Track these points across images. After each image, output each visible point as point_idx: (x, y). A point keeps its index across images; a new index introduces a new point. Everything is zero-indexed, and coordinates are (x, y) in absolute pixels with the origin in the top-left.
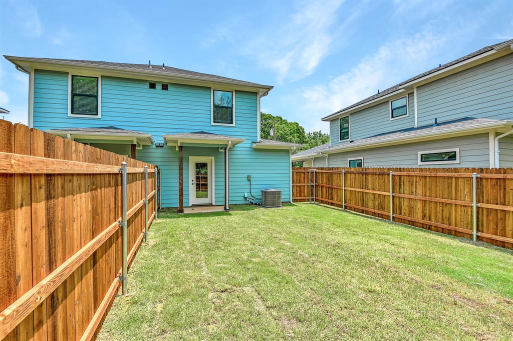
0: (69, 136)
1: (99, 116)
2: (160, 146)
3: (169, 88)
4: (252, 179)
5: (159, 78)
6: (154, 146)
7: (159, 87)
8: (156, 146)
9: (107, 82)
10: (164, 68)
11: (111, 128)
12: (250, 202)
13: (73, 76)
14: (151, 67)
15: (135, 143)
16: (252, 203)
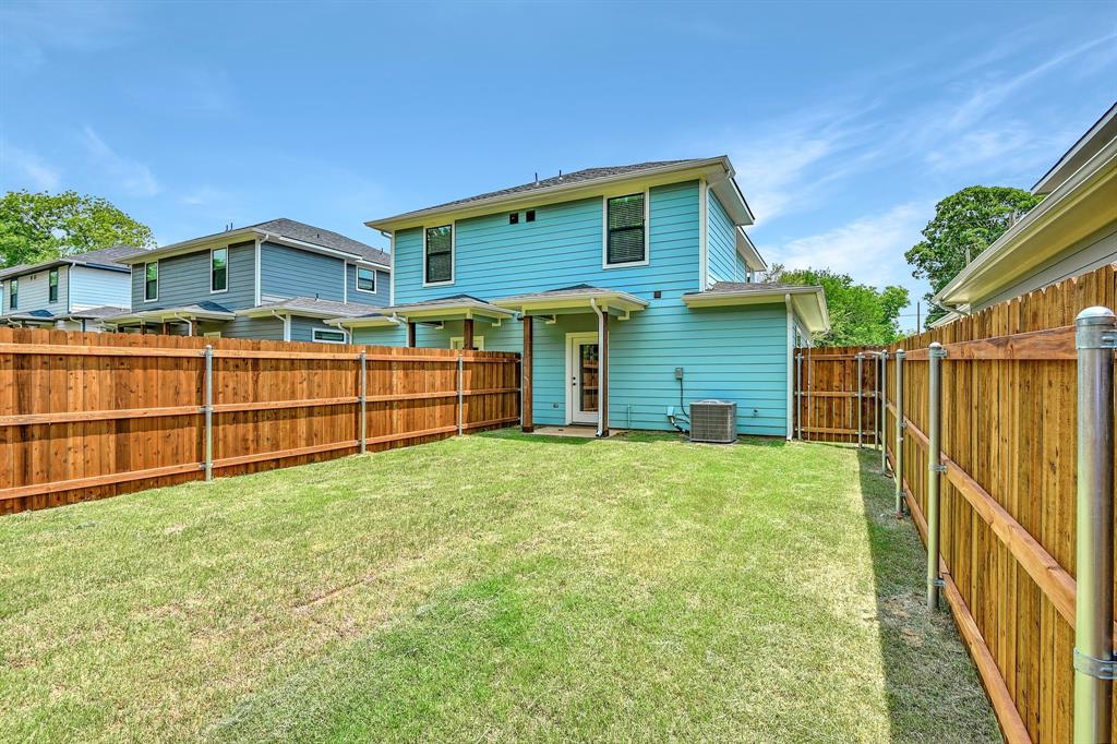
1: (453, 281)
3: (537, 216)
4: (686, 377)
5: (524, 203)
7: (522, 218)
9: (462, 228)
12: (677, 427)
13: (427, 230)
15: (469, 317)
16: (681, 430)
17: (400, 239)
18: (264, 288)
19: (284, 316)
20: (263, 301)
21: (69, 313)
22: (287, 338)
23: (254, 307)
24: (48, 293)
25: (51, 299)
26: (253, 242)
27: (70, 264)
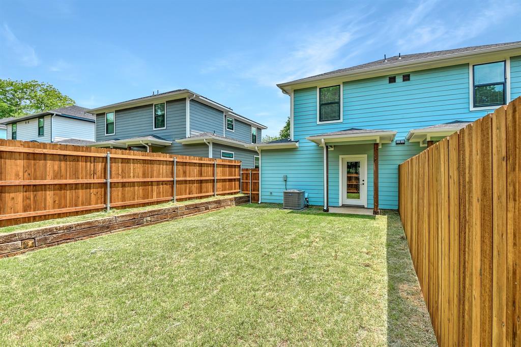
0: (323, 140)
1: (341, 120)
2: (401, 144)
3: (411, 78)
5: (400, 69)
6: (394, 144)
7: (399, 80)
8: (397, 144)
9: (348, 87)
10: (400, 58)
11: (352, 129)
13: (320, 89)
14: (386, 61)
17: (297, 95)
18: (192, 127)
19: (209, 143)
20: (192, 134)
21: (52, 142)
22: (211, 156)
23: (186, 138)
24: (38, 131)
25: (39, 135)
26: (185, 99)
27: (52, 114)
